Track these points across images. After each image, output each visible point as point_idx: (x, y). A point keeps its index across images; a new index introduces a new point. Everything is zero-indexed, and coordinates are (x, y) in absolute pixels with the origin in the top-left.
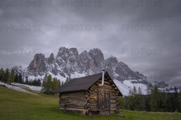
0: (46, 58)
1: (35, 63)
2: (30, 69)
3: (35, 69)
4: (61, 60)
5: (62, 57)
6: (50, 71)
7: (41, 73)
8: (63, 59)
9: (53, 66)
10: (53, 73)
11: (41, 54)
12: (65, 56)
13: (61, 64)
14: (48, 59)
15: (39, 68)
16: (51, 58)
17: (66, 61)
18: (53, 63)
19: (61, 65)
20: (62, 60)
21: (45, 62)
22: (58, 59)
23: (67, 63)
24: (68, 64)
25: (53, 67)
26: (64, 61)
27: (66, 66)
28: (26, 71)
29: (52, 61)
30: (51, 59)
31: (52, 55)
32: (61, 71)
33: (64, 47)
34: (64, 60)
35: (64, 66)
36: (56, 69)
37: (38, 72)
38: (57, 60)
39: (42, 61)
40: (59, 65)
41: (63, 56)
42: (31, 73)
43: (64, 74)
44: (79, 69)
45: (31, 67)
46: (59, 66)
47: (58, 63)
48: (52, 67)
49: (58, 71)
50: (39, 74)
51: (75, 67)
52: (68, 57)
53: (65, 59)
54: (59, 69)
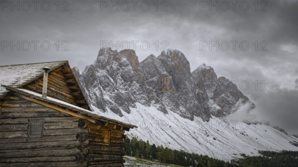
4: (105, 77)
5: (108, 71)
6: (94, 105)
8: (109, 74)
9: (98, 93)
10: (99, 108)
12: (111, 67)
14: (85, 78)
16: (92, 76)
17: (114, 79)
18: (95, 86)
19: (107, 89)
20: (108, 78)
25: (98, 95)
26: (112, 81)
27: (117, 90)
29: (93, 81)
30: (91, 78)
32: (111, 103)
33: (110, 49)
34: (111, 76)
35: (114, 91)
36: (103, 99)
40: (104, 89)
41: (108, 68)
43: (118, 110)
44: (143, 97)
46: (104, 92)
48: (95, 94)
49: (106, 102)
51: (135, 93)
52: (118, 69)
53: (112, 73)
54: (106, 97)
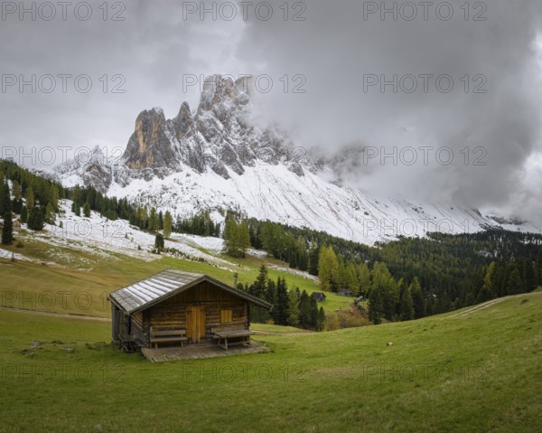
0: (169, 121)
1: (141, 140)
2: (131, 160)
3: (143, 160)
4: (212, 121)
5: (215, 112)
6: (185, 162)
7: (160, 170)
8: (216, 116)
9: (192, 144)
10: (192, 167)
11: (153, 112)
12: (222, 106)
13: (212, 136)
14: (176, 124)
15: (154, 154)
16: (184, 119)
17: (226, 125)
18: (189, 135)
19: (213, 139)
20: (215, 123)
21: (167, 133)
22: (201, 118)
23: (229, 129)
24: (232, 132)
25: (192, 148)
26: (221, 126)
27: (228, 140)
28: (120, 167)
29: (186, 127)
30: (183, 123)
31: (185, 107)
32: (213, 160)
33: (220, 77)
34: (221, 120)
35: (222, 142)
36: (200, 154)
37: (153, 166)
38: (201, 123)
39: (160, 132)
40: (208, 141)
41: (216, 107)
42: (134, 172)
43: (223, 169)
45: (132, 152)
46: (207, 144)
47: (203, 131)
48: (188, 147)
49: (205, 158)
50: (156, 172)
51: (256, 144)
52: (233, 109)
53: (223, 117)
54: (208, 151)
